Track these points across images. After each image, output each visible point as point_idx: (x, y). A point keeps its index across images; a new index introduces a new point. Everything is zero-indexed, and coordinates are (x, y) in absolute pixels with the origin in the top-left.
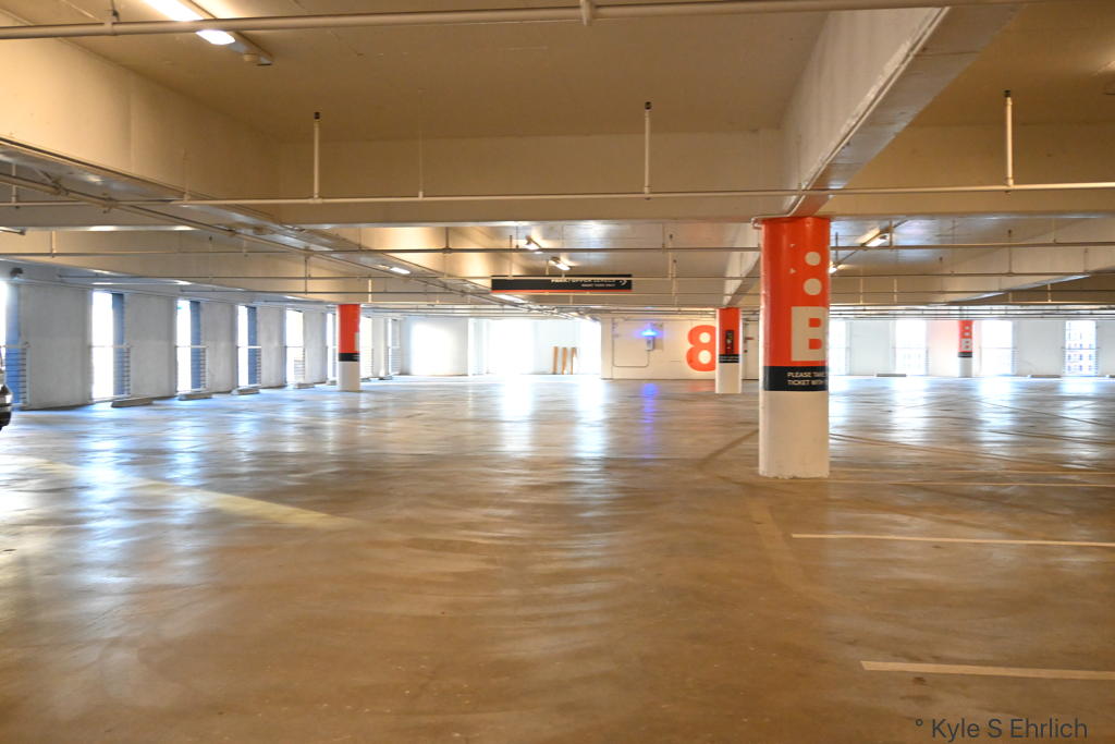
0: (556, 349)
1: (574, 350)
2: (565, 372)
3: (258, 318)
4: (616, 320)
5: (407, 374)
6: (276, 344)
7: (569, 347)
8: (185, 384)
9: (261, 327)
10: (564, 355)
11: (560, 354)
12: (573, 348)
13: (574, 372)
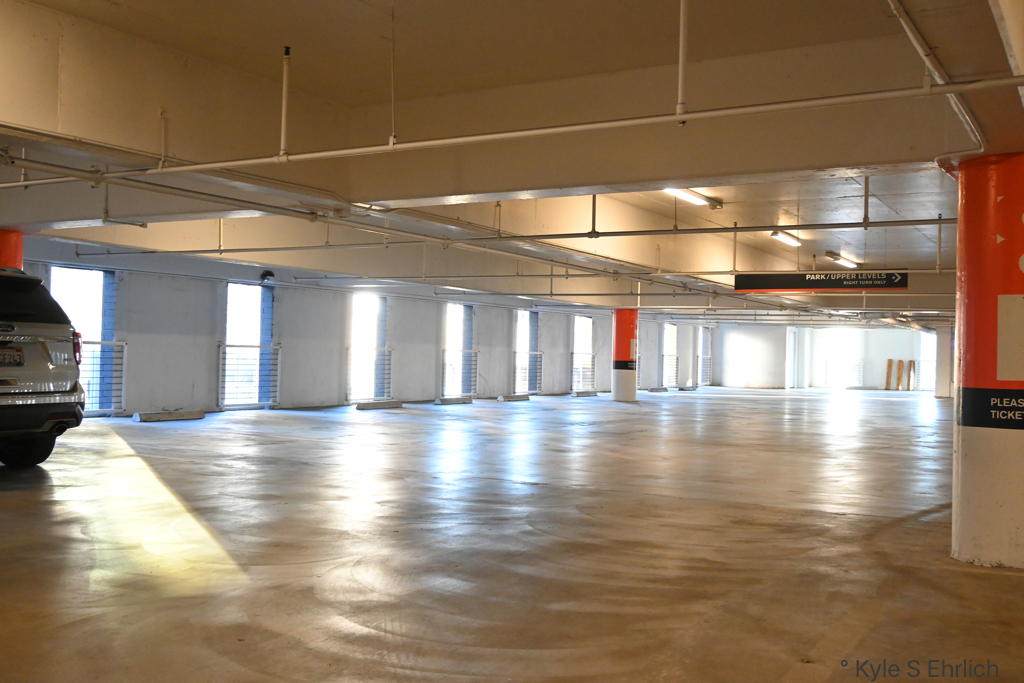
0: (890, 362)
1: (912, 364)
2: (900, 388)
3: (539, 324)
5: (719, 385)
6: (561, 350)
7: (906, 359)
8: (453, 387)
9: (543, 332)
10: (899, 369)
11: (895, 368)
12: (911, 361)
13: (911, 388)
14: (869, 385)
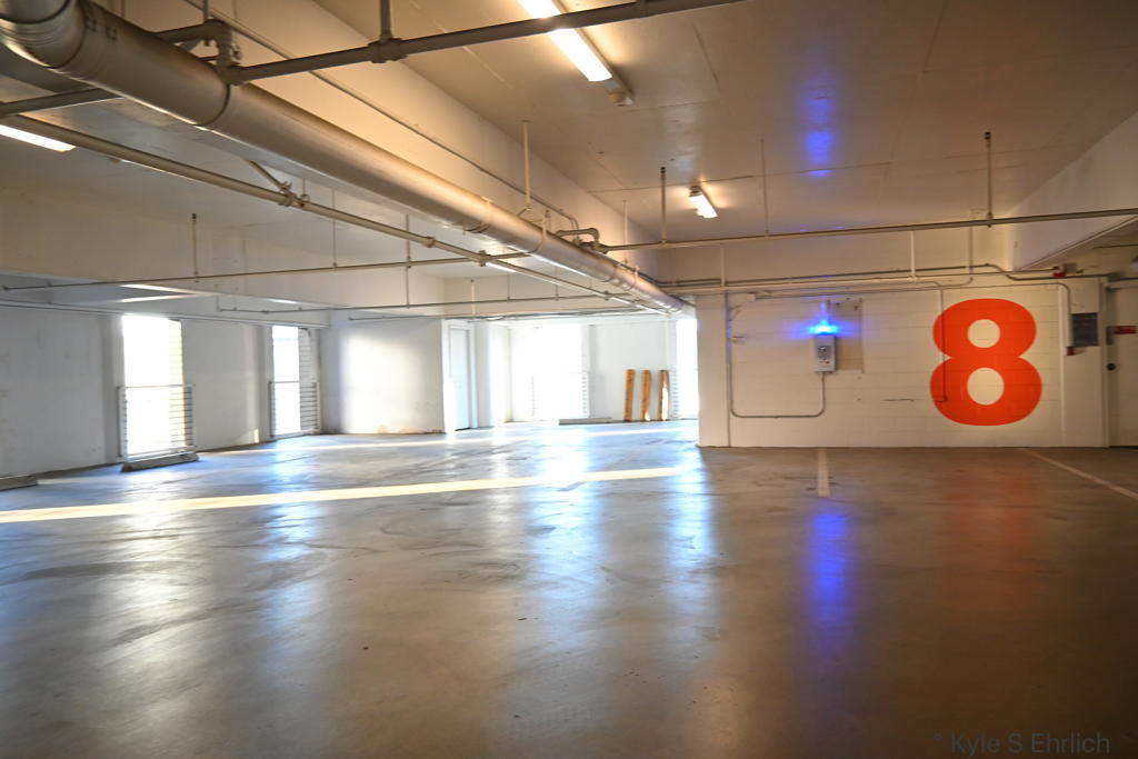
0: (631, 374)
1: (664, 375)
2: (647, 417)
4: (734, 300)
5: (336, 432)
7: (655, 368)
10: (645, 385)
11: (638, 383)
12: (662, 371)
13: (664, 416)
14: (598, 415)
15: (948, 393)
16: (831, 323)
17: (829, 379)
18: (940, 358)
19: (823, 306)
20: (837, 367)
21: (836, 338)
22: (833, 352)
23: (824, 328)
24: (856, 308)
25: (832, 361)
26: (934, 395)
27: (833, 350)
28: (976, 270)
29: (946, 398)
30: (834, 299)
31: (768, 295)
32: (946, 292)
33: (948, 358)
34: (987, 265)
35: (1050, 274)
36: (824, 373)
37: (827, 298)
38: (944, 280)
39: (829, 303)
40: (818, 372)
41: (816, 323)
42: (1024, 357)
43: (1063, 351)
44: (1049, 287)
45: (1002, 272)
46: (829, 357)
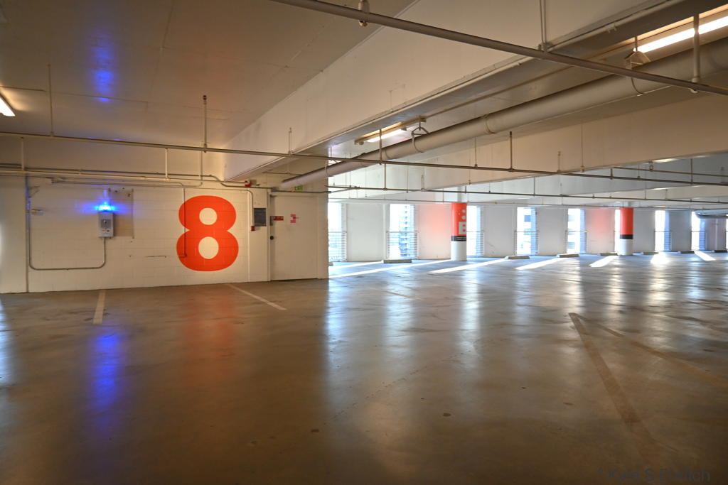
4: (34, 182)
15: (187, 252)
16: (110, 204)
17: (109, 242)
18: (182, 230)
19: (105, 192)
20: (115, 234)
21: (114, 214)
22: (112, 223)
23: (105, 207)
24: (129, 195)
25: (111, 230)
26: (179, 253)
27: (112, 222)
28: (204, 178)
29: (186, 255)
30: (114, 188)
31: (63, 180)
32: (186, 189)
33: (187, 230)
34: (210, 176)
35: (243, 185)
36: (105, 238)
37: (108, 187)
38: (186, 182)
39: (110, 190)
40: (101, 238)
41: (100, 203)
42: (229, 231)
43: (249, 229)
44: (243, 192)
45: (219, 181)
46: (110, 227)
